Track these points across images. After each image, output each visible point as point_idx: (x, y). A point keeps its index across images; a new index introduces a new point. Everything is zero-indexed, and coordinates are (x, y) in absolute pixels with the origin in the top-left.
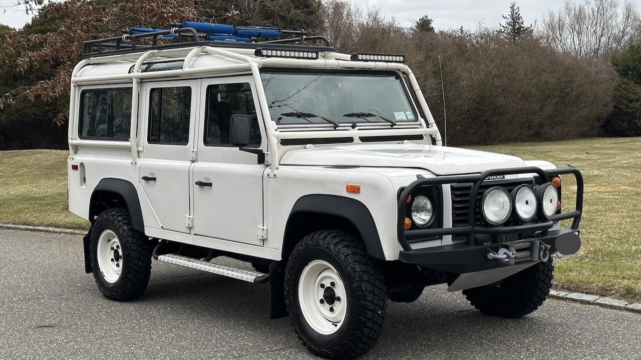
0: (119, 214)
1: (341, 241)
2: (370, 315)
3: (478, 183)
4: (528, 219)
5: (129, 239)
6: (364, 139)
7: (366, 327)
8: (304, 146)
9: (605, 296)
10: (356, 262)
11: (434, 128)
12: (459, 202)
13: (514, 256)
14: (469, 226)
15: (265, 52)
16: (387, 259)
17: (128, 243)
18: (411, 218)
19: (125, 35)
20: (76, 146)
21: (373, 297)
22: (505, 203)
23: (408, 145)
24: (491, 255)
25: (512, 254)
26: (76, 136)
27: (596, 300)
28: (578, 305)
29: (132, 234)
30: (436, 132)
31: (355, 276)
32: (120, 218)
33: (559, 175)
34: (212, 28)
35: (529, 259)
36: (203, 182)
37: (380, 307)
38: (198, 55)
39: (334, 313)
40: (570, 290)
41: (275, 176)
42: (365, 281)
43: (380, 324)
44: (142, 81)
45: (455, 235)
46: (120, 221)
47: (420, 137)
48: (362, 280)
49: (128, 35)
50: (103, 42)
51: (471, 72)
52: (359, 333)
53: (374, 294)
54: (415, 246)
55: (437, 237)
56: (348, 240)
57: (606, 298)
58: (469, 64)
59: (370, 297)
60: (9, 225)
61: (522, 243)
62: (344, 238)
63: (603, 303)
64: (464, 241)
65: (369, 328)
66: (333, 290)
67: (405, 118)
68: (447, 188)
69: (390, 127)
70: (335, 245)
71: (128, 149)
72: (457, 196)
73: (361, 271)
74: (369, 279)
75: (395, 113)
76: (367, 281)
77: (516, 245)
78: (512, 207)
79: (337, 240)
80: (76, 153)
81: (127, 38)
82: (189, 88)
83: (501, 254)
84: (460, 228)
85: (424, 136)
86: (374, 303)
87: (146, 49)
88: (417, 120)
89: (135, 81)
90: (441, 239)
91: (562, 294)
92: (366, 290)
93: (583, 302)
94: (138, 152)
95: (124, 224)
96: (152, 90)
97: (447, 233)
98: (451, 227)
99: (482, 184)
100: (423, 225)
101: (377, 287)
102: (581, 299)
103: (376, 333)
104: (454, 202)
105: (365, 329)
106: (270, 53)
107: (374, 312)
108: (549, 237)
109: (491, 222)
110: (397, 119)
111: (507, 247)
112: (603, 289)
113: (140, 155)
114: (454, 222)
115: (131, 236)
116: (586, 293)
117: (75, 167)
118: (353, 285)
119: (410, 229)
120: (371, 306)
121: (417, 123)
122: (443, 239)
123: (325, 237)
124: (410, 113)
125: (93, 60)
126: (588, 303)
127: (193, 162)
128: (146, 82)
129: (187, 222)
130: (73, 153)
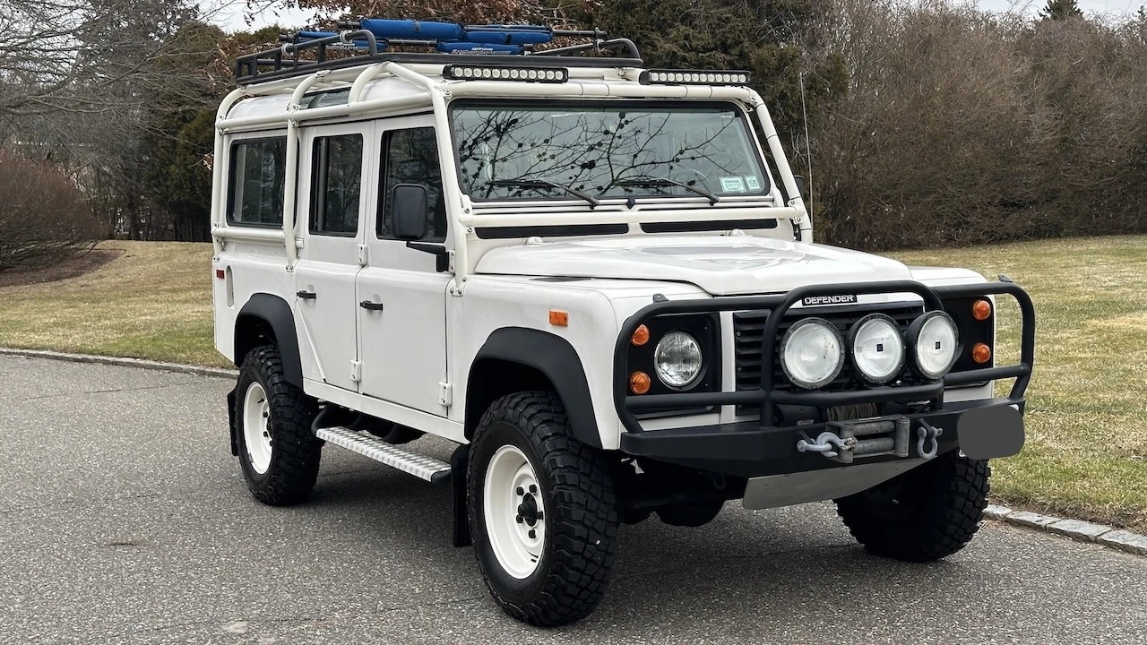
0: (269, 355)
1: (540, 411)
2: (577, 545)
3: (779, 311)
4: (882, 379)
5: (281, 399)
6: (649, 228)
7: (572, 568)
8: (525, 239)
9: (1122, 527)
10: (557, 450)
11: (798, 206)
12: (749, 345)
13: (847, 447)
14: (761, 391)
15: (458, 72)
16: (605, 446)
17: (279, 406)
18: (653, 374)
19: (286, 45)
20: (223, 238)
21: (585, 514)
22: (830, 349)
23: (739, 238)
24: (804, 445)
25: (845, 444)
26: (224, 222)
27: (1103, 534)
28: (1067, 543)
29: (287, 392)
30: (801, 215)
31: (554, 476)
32: (269, 363)
33: (991, 297)
34: (417, 29)
35: (890, 453)
36: (373, 302)
37: (599, 533)
38: (376, 79)
39: (536, 541)
40: (1063, 514)
41: (460, 293)
42: (571, 485)
43: (599, 563)
44: (302, 125)
45: (743, 407)
46: (269, 367)
47: (770, 224)
48: (565, 484)
49: (291, 44)
50: (259, 57)
51: (1126, 95)
52: (561, 579)
53: (586, 509)
54: (647, 426)
55: (709, 408)
56: (553, 410)
57: (1122, 532)
58: (1122, 81)
59: (577, 514)
60: (214, 370)
61: (873, 424)
62: (548, 408)
63: (1111, 540)
64: (757, 418)
65: (578, 570)
66: (534, 500)
67: (742, 189)
68: (727, 318)
69: (708, 205)
70: (529, 419)
71: (279, 244)
72: (746, 334)
73: (565, 467)
74: (580, 481)
75: (723, 180)
76: (574, 485)
77: (860, 427)
78: (843, 357)
79: (532, 410)
80: (223, 250)
81: (289, 50)
82: (359, 137)
83: (822, 444)
84: (750, 393)
85: (778, 220)
86: (586, 526)
87: (311, 70)
88: (767, 191)
89: (290, 127)
90: (719, 411)
91: (1047, 520)
92: (571, 502)
93: (1078, 538)
94: (297, 249)
95: (275, 373)
96: (317, 141)
97: (729, 402)
98: (734, 390)
99: (787, 313)
100: (680, 387)
101: (595, 497)
102: (1075, 531)
103: (592, 579)
104: (738, 345)
105: (571, 572)
106: (468, 72)
107: (586, 541)
108: (944, 412)
109: (801, 382)
110: (726, 190)
111: (838, 431)
112: (1121, 514)
113: (300, 254)
114: (739, 381)
115: (284, 394)
116: (1091, 521)
117: (220, 274)
118: (551, 492)
119: (648, 393)
120: (579, 530)
121: (768, 197)
122: (722, 413)
123: (517, 404)
124: (754, 178)
125: (252, 89)
126: (1087, 539)
127: (363, 266)
128: (308, 126)
129: (354, 372)
130: (220, 249)
